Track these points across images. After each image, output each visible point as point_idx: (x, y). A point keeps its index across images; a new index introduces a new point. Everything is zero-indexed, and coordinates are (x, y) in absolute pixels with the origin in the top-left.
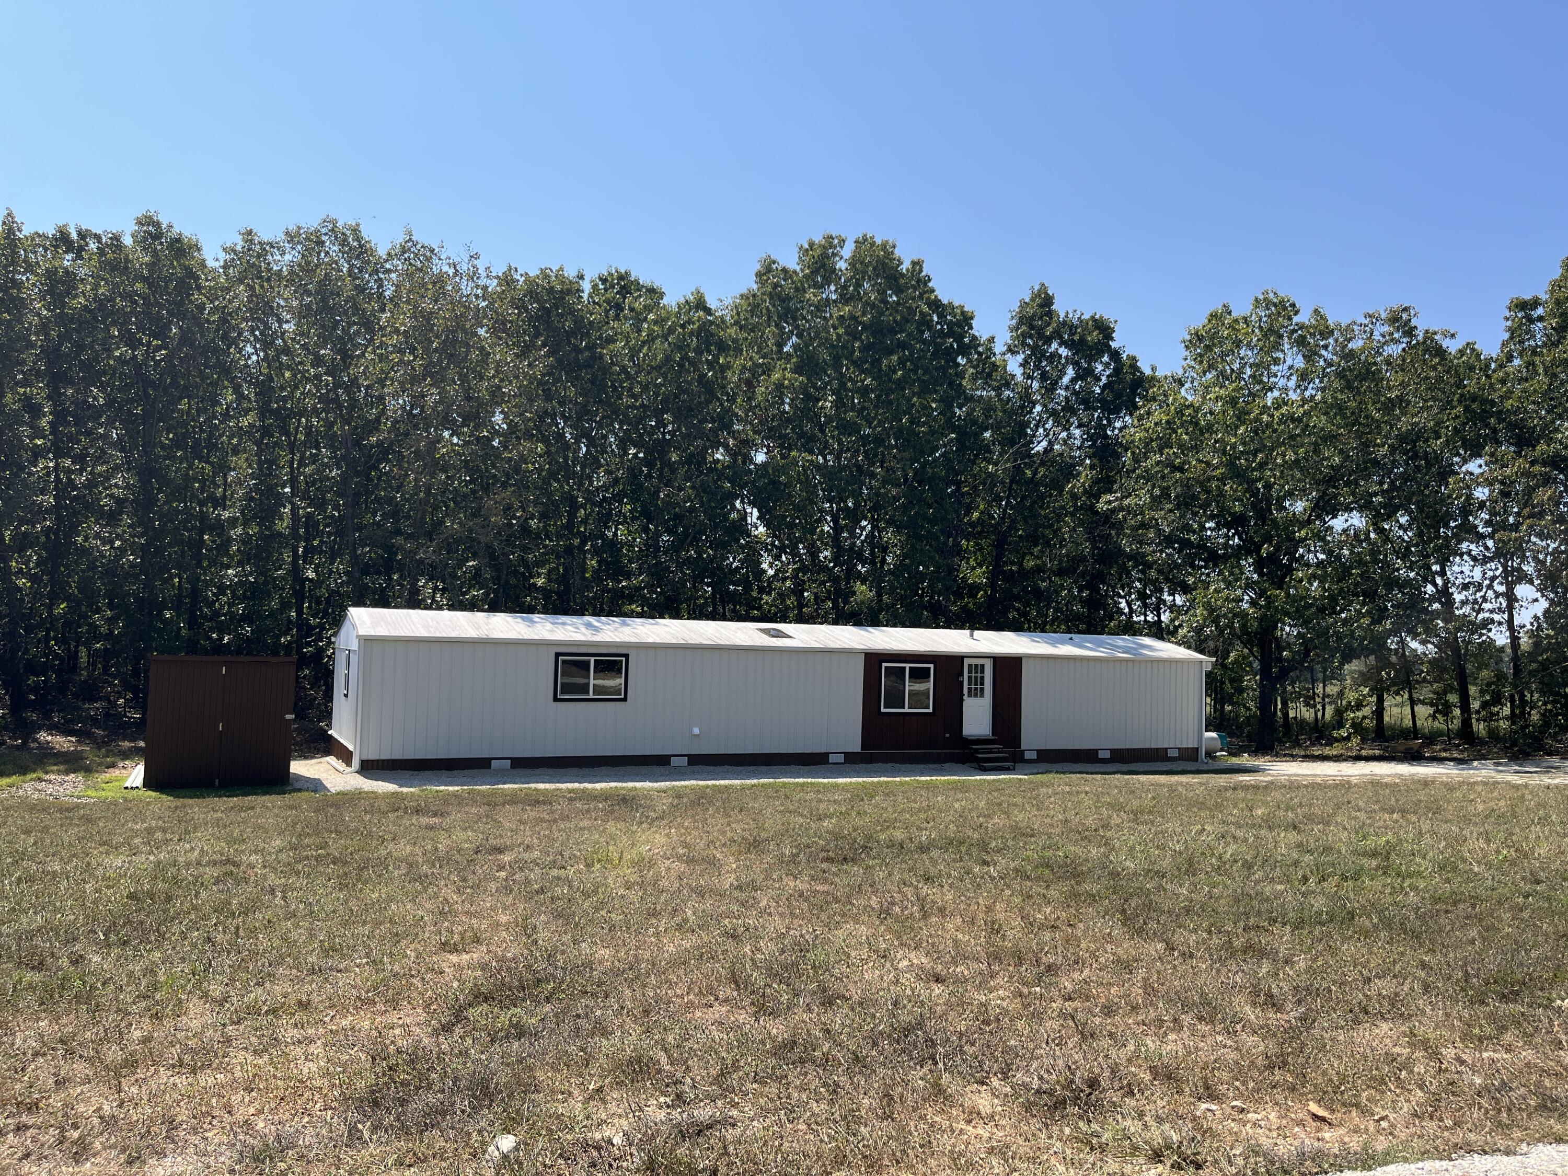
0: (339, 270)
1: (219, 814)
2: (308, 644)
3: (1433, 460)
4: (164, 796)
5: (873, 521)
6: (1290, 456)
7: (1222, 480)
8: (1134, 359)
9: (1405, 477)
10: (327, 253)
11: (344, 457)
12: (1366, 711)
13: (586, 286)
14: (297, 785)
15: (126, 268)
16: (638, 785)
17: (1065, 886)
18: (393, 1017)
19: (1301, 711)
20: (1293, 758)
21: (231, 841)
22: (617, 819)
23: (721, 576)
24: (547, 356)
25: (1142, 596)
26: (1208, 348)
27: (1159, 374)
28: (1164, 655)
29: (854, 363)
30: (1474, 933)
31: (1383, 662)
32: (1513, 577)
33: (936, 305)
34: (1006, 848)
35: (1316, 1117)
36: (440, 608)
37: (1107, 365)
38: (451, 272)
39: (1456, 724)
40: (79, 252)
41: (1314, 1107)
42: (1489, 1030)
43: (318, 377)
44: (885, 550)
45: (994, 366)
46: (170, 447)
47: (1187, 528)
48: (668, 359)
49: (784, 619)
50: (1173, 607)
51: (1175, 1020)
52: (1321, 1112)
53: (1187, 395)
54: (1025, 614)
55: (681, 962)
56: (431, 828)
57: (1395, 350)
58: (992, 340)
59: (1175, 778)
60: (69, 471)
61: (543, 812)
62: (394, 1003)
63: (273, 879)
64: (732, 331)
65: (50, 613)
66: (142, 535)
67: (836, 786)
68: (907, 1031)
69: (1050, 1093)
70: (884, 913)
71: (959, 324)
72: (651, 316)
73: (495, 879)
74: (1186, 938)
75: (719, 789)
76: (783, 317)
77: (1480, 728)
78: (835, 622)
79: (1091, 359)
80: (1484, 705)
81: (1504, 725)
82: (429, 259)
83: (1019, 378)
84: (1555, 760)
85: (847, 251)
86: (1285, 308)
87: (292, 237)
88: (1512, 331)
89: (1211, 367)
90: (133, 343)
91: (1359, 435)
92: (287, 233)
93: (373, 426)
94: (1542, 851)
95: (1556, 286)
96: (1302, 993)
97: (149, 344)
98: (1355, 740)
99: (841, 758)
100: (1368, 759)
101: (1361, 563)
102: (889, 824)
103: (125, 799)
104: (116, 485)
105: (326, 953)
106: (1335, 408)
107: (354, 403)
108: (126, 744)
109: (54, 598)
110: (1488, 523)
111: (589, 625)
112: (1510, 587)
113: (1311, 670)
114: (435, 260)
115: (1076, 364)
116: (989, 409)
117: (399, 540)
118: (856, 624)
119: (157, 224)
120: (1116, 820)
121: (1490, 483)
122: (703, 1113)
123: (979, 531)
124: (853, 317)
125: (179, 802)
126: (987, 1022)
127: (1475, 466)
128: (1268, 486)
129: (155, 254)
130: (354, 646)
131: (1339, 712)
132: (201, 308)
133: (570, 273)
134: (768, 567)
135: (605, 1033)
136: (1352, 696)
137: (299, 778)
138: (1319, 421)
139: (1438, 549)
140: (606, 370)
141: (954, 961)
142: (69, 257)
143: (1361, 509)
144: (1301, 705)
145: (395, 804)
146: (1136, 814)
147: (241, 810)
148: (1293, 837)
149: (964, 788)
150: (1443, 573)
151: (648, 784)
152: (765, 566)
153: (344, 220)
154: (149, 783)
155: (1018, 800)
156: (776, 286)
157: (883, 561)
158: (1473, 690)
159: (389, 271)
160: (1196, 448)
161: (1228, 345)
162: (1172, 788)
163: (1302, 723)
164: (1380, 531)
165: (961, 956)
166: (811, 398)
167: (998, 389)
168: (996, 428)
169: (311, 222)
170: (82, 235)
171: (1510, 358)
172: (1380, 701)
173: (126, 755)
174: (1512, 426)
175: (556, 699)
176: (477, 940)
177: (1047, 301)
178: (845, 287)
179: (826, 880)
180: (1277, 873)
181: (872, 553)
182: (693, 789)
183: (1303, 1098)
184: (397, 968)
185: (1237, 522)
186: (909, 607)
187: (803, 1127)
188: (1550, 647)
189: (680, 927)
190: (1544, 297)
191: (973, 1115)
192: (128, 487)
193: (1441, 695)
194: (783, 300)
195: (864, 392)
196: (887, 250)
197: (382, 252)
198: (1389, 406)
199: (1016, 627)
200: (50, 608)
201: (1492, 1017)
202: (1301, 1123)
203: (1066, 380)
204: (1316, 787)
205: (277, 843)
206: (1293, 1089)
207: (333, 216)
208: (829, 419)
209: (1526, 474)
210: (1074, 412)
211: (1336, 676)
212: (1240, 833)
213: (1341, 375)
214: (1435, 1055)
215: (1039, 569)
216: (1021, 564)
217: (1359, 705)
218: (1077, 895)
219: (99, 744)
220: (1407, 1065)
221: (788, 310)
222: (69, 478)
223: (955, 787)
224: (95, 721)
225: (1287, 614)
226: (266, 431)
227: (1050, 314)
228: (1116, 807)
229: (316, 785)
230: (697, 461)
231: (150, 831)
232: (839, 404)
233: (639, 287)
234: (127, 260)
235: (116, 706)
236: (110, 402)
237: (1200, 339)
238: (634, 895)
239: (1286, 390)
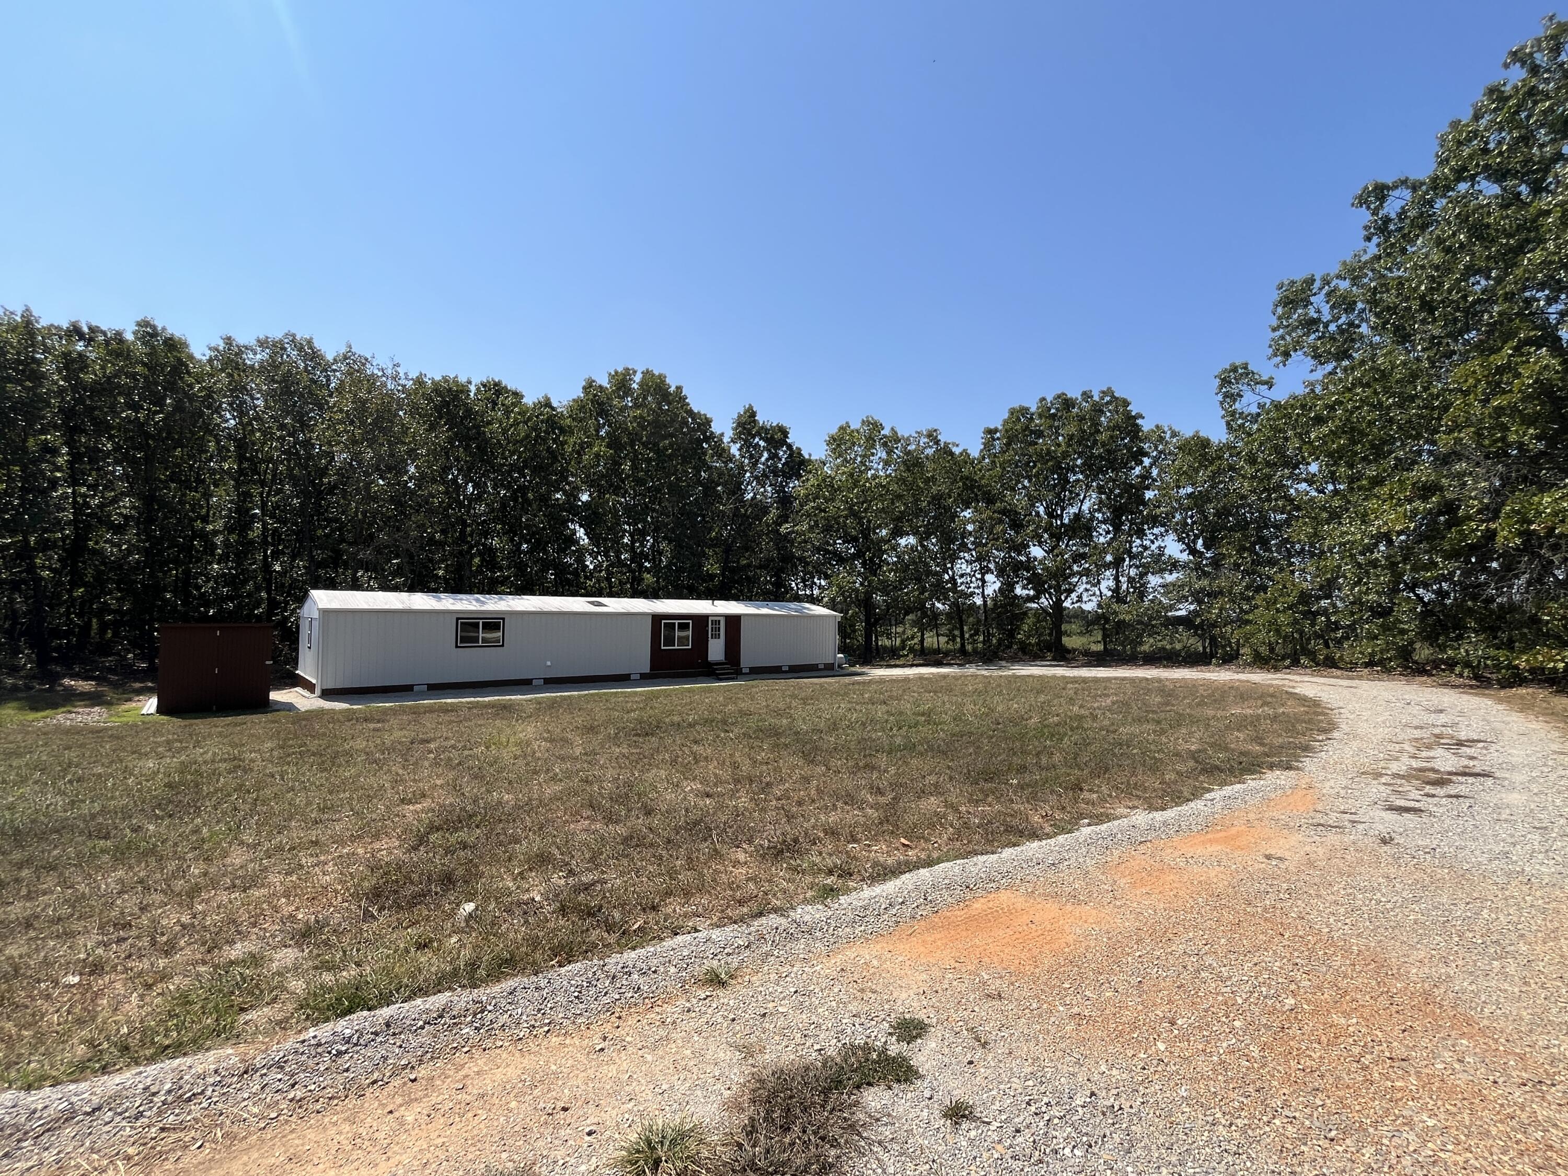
0: (297, 368)
1: (220, 729)
2: (277, 614)
3: (947, 509)
4: (174, 719)
5: (653, 537)
6: (880, 505)
7: (846, 517)
8: (799, 449)
9: (934, 518)
10: (288, 356)
11: (302, 491)
12: (916, 641)
13: (473, 388)
14: (276, 707)
15: (128, 355)
16: (513, 697)
17: (772, 740)
18: (377, 845)
19: (884, 642)
20: (881, 666)
21: (234, 745)
22: (502, 718)
23: (561, 569)
24: (447, 431)
25: (804, 581)
26: (839, 445)
27: (813, 458)
28: (817, 613)
29: (643, 444)
30: (971, 750)
31: (925, 615)
32: (985, 571)
33: (690, 413)
34: (737, 722)
35: (904, 845)
36: (373, 590)
37: (785, 452)
38: (380, 374)
39: (959, 645)
40: (90, 341)
41: (903, 840)
42: (981, 796)
43: (282, 438)
44: (661, 553)
45: (723, 450)
46: (166, 481)
47: (828, 544)
48: (528, 436)
49: (600, 595)
50: (820, 587)
51: (834, 805)
52: (907, 843)
53: (827, 470)
54: (741, 591)
55: (556, 798)
56: (378, 730)
57: (930, 451)
58: (722, 434)
59: (823, 680)
60: (84, 496)
61: (452, 717)
62: (376, 837)
63: (270, 769)
64: (568, 421)
65: (71, 596)
66: (144, 541)
67: (636, 693)
68: (696, 823)
69: (775, 847)
70: (674, 762)
71: (703, 424)
72: (516, 410)
73: (427, 759)
74: (836, 763)
75: (565, 698)
76: (600, 414)
77: (969, 648)
78: (632, 596)
79: (776, 448)
80: (971, 636)
81: (980, 645)
82: (364, 365)
83: (738, 457)
84: (1004, 663)
85: (638, 378)
86: (876, 426)
87: (263, 343)
88: (984, 444)
89: (840, 456)
90: (136, 407)
91: (913, 495)
92: (259, 341)
93: (323, 472)
94: (1000, 709)
95: (1006, 422)
96: (893, 786)
97: (149, 410)
98: (911, 656)
99: (638, 677)
100: (917, 665)
101: (914, 563)
102: (670, 713)
103: (143, 722)
104: (124, 507)
105: (322, 810)
106: (901, 480)
107: (310, 457)
108: (137, 685)
109: (74, 585)
110: (973, 543)
111: (478, 600)
112: (983, 575)
113: (890, 620)
114: (368, 366)
115: (769, 451)
116: (721, 475)
117: (343, 546)
118: (645, 598)
119: (154, 327)
120: (794, 704)
121: (974, 522)
122: (587, 878)
123: (717, 542)
124: (641, 417)
125: (187, 722)
126: (738, 816)
127: (967, 514)
128: (869, 521)
129: (153, 347)
130: (316, 615)
131: (903, 641)
132: (191, 386)
133: (462, 379)
134: (590, 564)
135: (517, 841)
136: (909, 633)
137: (277, 702)
138: (893, 487)
139: (950, 556)
140: (487, 441)
141: (716, 785)
142: (81, 343)
143: (914, 534)
144: (885, 638)
145: (349, 716)
146: (805, 701)
147: (236, 725)
148: (884, 708)
149: (710, 690)
150: (952, 568)
151: (519, 697)
152: (588, 563)
153: (301, 334)
154: (160, 710)
155: (741, 695)
156: (595, 395)
157: (661, 560)
158: (965, 628)
159: (335, 371)
160: (833, 500)
161: (849, 444)
162: (821, 685)
163: (885, 647)
164: (922, 546)
165: (719, 782)
166: (616, 463)
167: (726, 463)
168: (724, 485)
169: (277, 334)
170: (92, 329)
171: (984, 458)
172: (923, 635)
173: (139, 692)
174: (985, 493)
175: (457, 647)
176: (424, 796)
177: (753, 414)
178: (637, 399)
179: (637, 747)
180: (878, 726)
181: (654, 555)
182: (548, 698)
183: (898, 837)
184: (374, 816)
185: (855, 539)
186: (676, 587)
187: (645, 879)
188: (1001, 606)
189: (552, 779)
190: (1000, 428)
191: (736, 864)
192: (133, 507)
193: (951, 631)
194: (599, 404)
195: (649, 461)
196: (662, 378)
197: (330, 357)
198: (926, 481)
199: (736, 598)
200: (70, 592)
201: (982, 790)
202: (897, 849)
203: (763, 459)
204: (894, 681)
205: (269, 745)
206: (892, 832)
207: (293, 331)
208: (628, 476)
209: (991, 518)
210: (768, 478)
211: (902, 622)
212: (858, 707)
213: (904, 462)
214: (957, 810)
215: (749, 565)
216: (738, 562)
217: (913, 638)
218: (778, 745)
219: (115, 686)
220: (945, 816)
221: (603, 410)
222: (84, 501)
223: (704, 690)
224: (110, 670)
225: (879, 590)
226: (241, 471)
227: (755, 421)
228: (794, 696)
229: (289, 707)
230: (544, 500)
231: (168, 742)
232: (634, 467)
233: (507, 391)
234: (129, 350)
235: (126, 659)
236: (117, 448)
237: (835, 440)
238: (521, 762)
239: (877, 470)
